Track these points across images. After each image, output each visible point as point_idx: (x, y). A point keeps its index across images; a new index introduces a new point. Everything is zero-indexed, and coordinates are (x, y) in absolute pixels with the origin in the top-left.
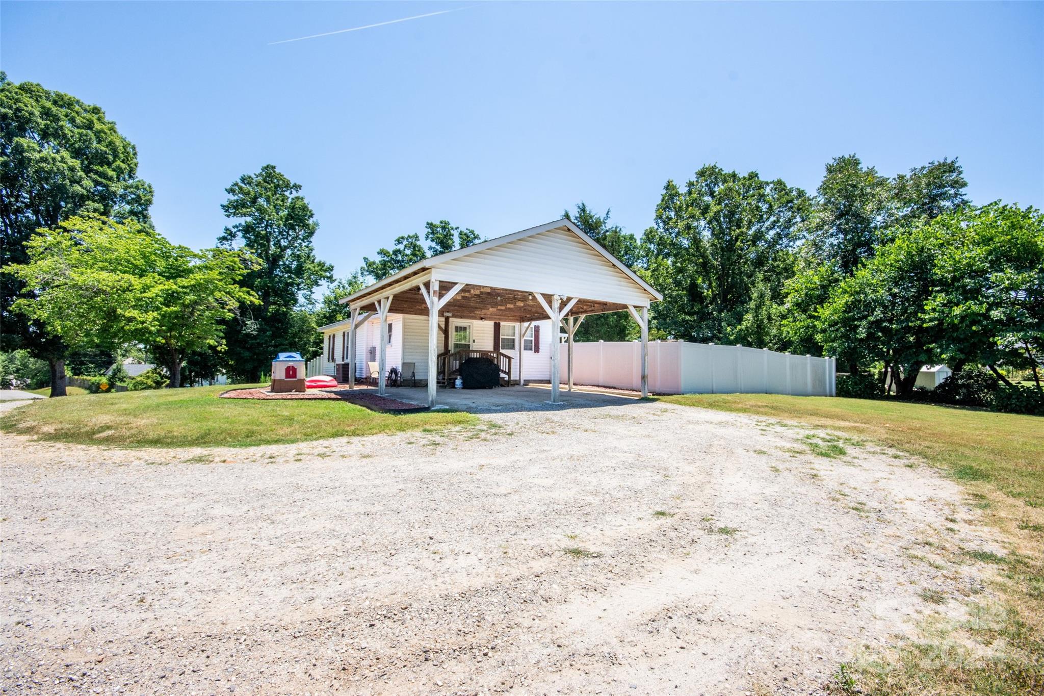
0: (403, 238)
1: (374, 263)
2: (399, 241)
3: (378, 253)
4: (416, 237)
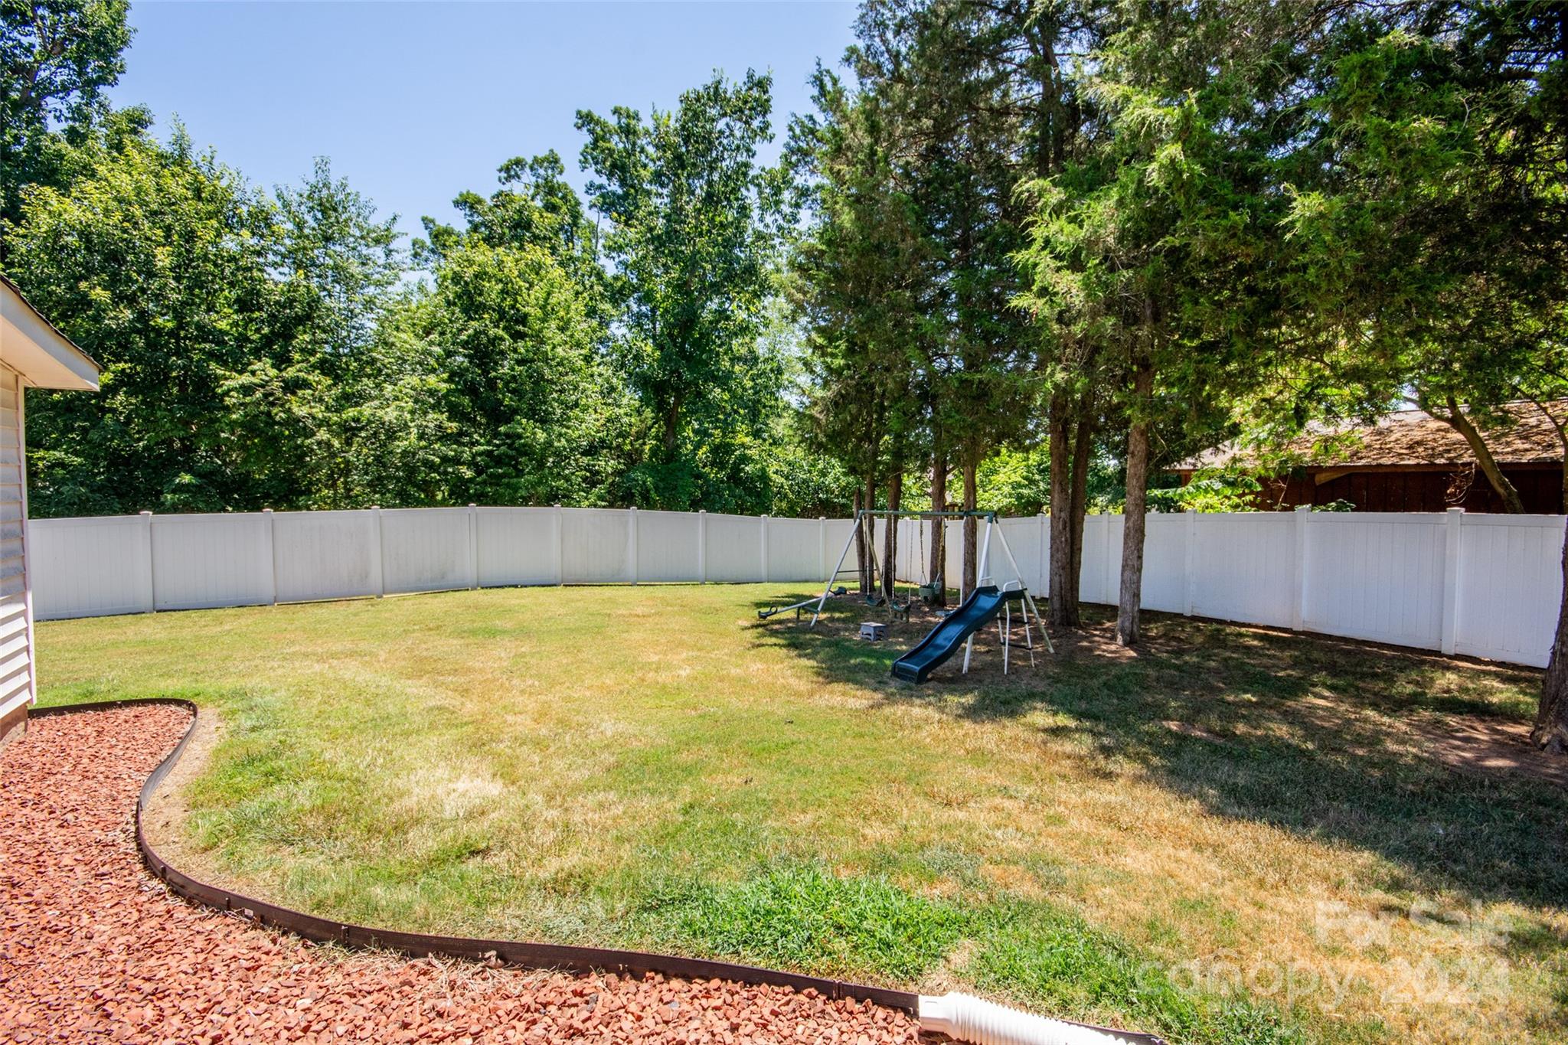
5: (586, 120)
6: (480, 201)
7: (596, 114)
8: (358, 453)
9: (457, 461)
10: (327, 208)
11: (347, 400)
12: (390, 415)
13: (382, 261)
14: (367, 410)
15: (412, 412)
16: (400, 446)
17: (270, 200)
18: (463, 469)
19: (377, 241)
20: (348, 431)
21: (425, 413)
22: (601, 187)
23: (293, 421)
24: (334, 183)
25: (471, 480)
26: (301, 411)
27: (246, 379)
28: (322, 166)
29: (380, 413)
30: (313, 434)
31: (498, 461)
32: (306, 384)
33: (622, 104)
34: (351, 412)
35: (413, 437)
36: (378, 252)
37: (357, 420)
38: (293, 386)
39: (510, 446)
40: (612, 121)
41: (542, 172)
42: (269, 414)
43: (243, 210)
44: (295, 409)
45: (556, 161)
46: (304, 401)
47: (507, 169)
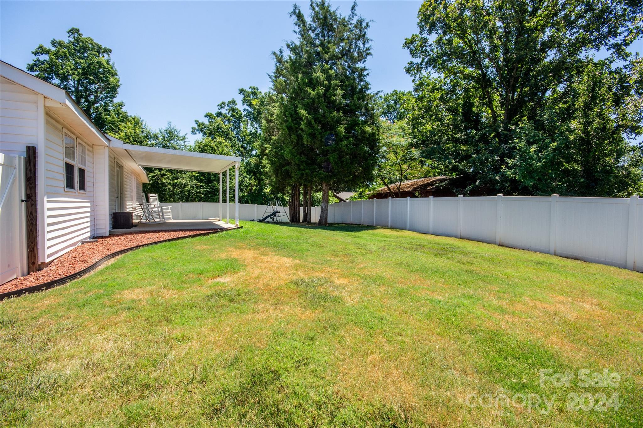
0: (223, 103)
1: (203, 124)
2: (222, 106)
3: (205, 116)
4: (234, 102)
5: (242, 91)
6: (212, 115)
7: (244, 89)
8: (177, 191)
9: (200, 192)
10: (170, 133)
11: (174, 178)
12: (184, 181)
13: (183, 144)
14: (179, 180)
15: (189, 181)
16: (186, 189)
17: (158, 131)
18: (201, 195)
19: (182, 140)
20: (174, 186)
21: (193, 181)
22: (247, 110)
23: (163, 183)
24: (172, 127)
25: (203, 197)
26: (164, 181)
27: (153, 174)
28: (169, 123)
29: (182, 181)
30: (166, 186)
31: (210, 193)
32: (165, 175)
33: (252, 86)
34: (176, 181)
35: (189, 187)
36: (182, 143)
37: (176, 183)
38: (163, 175)
39: (213, 189)
40: (250, 90)
41: (231, 106)
42: (157, 182)
43: (152, 135)
44: (163, 181)
45: (235, 102)
46: (165, 179)
47: (221, 105)
